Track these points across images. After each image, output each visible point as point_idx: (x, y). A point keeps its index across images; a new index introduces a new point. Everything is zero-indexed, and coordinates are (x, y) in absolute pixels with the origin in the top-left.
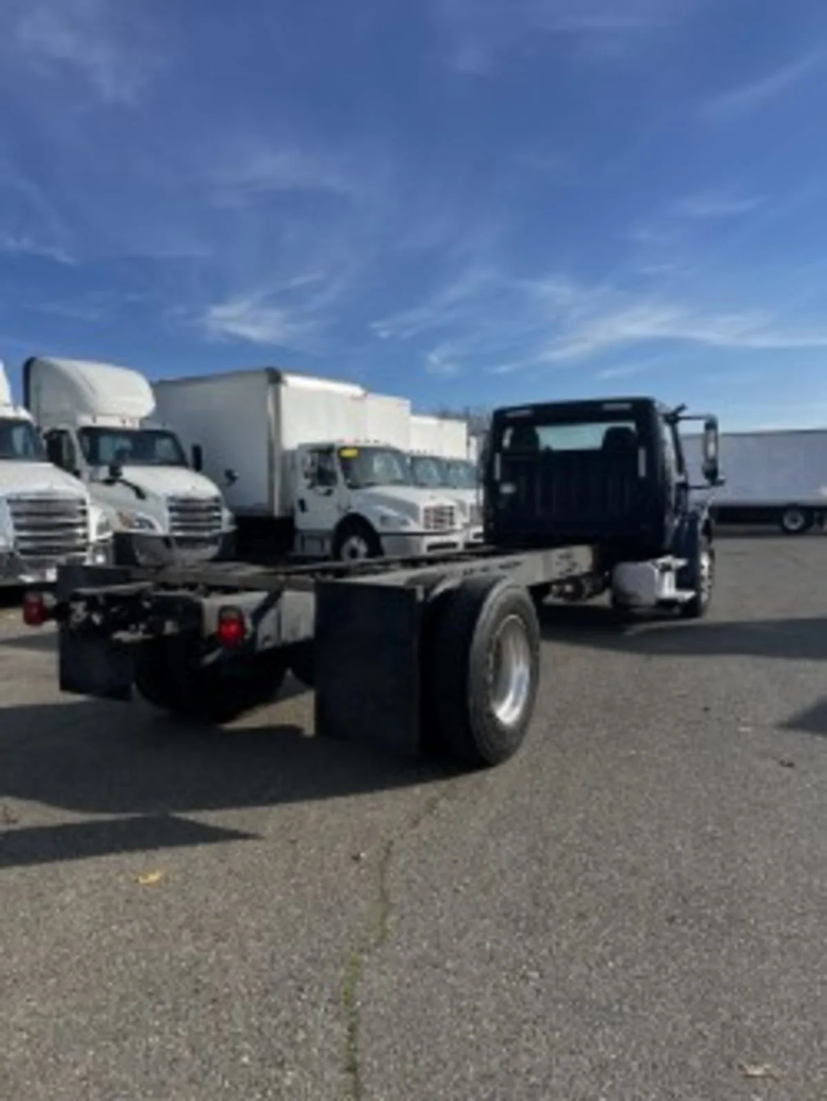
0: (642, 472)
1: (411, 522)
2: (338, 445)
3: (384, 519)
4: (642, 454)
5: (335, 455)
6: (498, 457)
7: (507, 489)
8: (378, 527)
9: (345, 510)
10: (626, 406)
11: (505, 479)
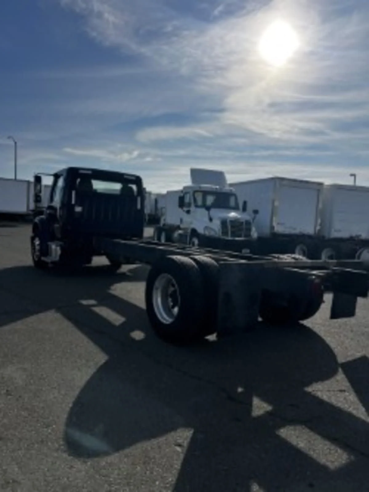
4: (139, 199)
6: (73, 193)
7: (78, 209)
11: (78, 203)
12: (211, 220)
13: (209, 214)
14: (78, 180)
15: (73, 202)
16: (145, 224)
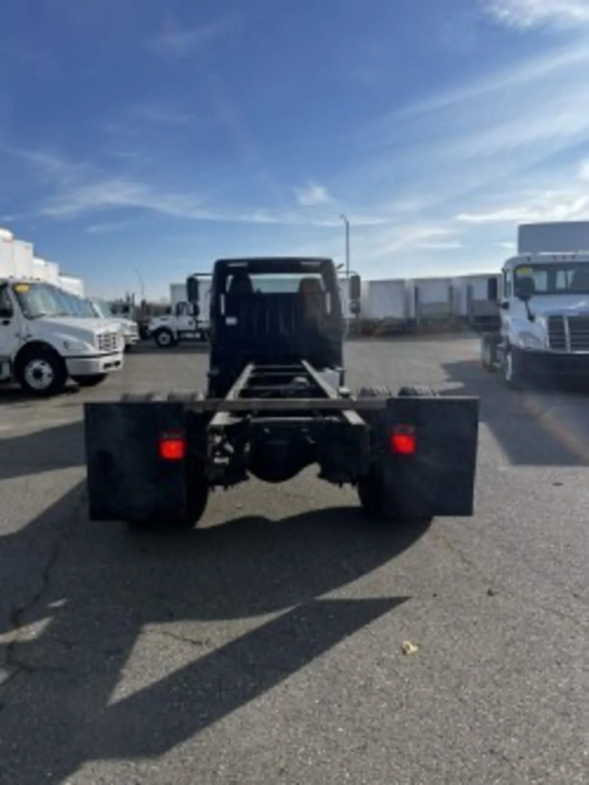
0: (329, 309)
1: (89, 346)
2: (11, 281)
3: (66, 344)
4: (328, 297)
5: (9, 291)
6: (222, 298)
7: (231, 321)
8: (63, 352)
9: (24, 339)
10: (318, 264)
11: (229, 313)
12: (531, 318)
13: (527, 305)
14: (230, 278)
15: (223, 310)
16: (344, 336)
